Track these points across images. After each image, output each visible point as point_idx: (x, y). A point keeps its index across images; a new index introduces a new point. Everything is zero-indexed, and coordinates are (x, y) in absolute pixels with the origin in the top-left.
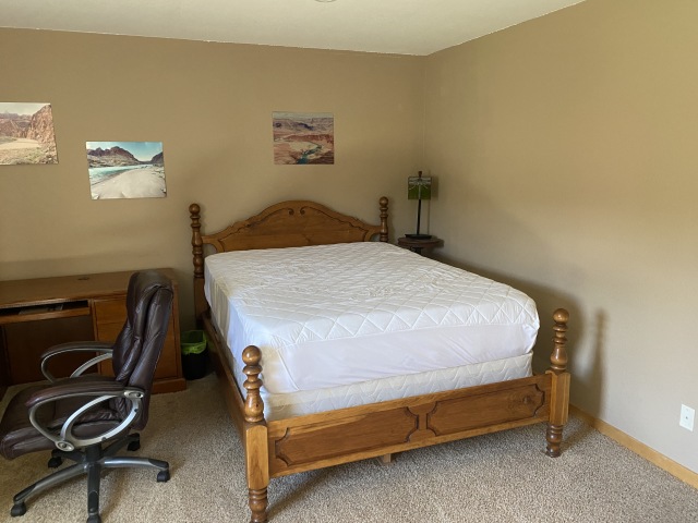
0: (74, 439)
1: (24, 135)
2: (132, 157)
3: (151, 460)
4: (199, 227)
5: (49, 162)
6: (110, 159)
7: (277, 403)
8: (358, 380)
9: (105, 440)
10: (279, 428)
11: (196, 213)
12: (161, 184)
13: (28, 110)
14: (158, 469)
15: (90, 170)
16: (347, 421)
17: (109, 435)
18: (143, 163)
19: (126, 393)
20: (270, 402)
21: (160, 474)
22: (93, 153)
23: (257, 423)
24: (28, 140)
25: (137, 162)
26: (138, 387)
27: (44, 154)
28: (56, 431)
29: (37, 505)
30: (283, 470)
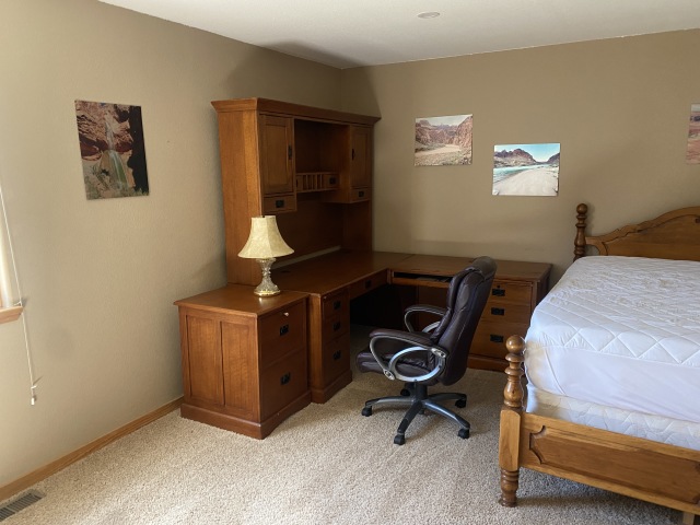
0: (396, 372)
1: (451, 142)
2: (531, 157)
3: (457, 416)
4: (584, 228)
5: (464, 163)
6: (513, 160)
7: (545, 399)
8: (640, 409)
9: (416, 382)
10: (535, 422)
11: (583, 213)
12: (555, 184)
13: (455, 121)
14: (462, 426)
15: (495, 170)
16: (613, 446)
17: (420, 379)
18: (539, 163)
19: (434, 350)
20: (537, 396)
21: (462, 430)
22: (499, 155)
23: (512, 408)
24: (453, 146)
25: (535, 163)
26: (443, 349)
27: (462, 156)
28: (386, 362)
29: (379, 415)
30: (536, 464)
